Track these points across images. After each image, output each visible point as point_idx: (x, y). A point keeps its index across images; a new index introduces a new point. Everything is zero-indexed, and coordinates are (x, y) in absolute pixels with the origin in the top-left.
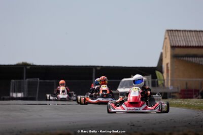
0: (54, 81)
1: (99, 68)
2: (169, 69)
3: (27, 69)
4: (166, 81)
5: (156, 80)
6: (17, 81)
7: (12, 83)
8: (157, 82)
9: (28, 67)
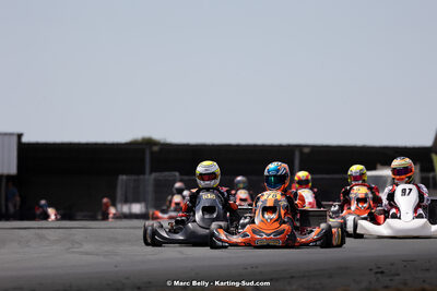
1: (306, 150)
3: (152, 153)
7: (120, 183)
9: (156, 148)
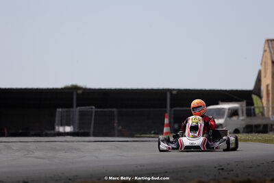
0: (115, 110)
1: (174, 92)
2: (270, 92)
3: (78, 94)
4: (265, 108)
5: (252, 107)
6: (65, 110)
7: (57, 114)
8: (254, 109)
9: (80, 92)
